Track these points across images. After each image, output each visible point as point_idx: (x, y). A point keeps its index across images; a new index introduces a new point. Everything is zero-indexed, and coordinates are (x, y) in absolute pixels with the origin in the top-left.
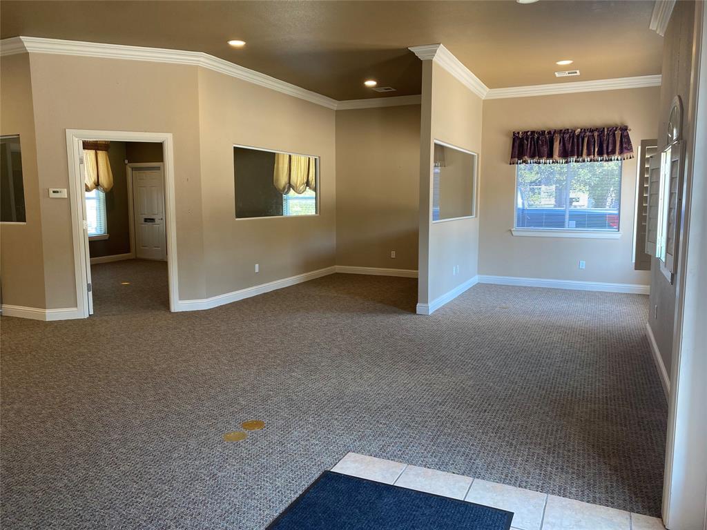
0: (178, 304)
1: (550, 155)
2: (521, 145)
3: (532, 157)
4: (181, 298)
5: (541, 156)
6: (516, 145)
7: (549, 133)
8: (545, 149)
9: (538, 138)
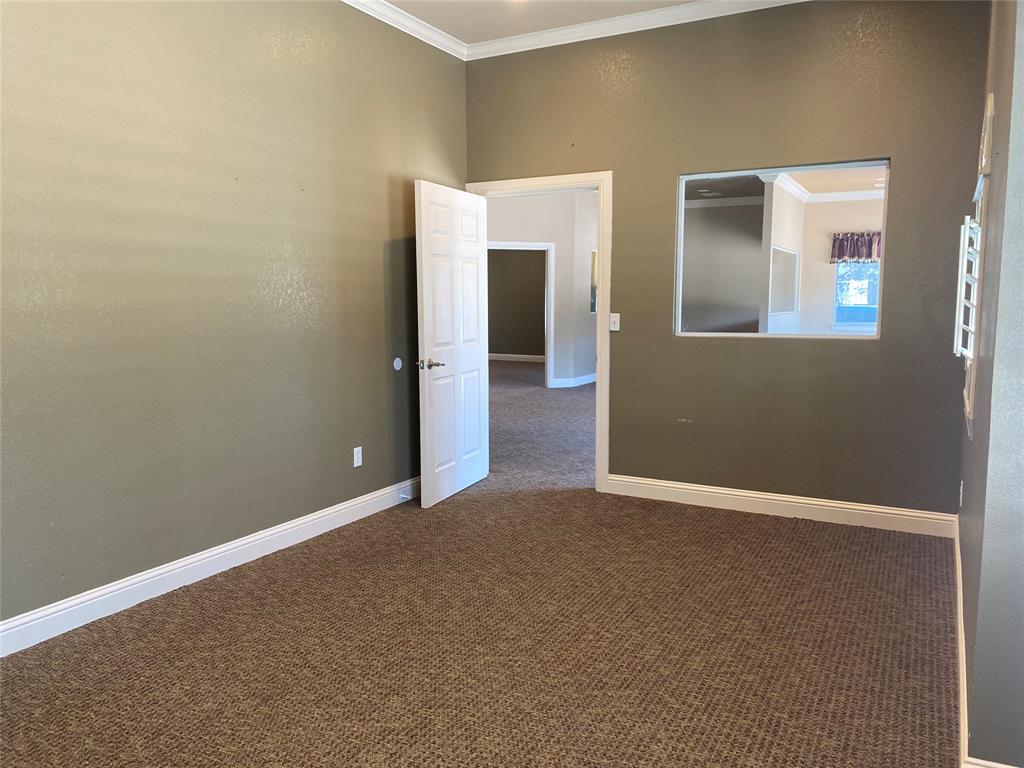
0: (553, 382)
1: (869, 255)
2: (841, 246)
3: (852, 256)
4: (555, 377)
5: (860, 256)
6: (837, 245)
7: (868, 235)
8: (865, 250)
9: (858, 239)
